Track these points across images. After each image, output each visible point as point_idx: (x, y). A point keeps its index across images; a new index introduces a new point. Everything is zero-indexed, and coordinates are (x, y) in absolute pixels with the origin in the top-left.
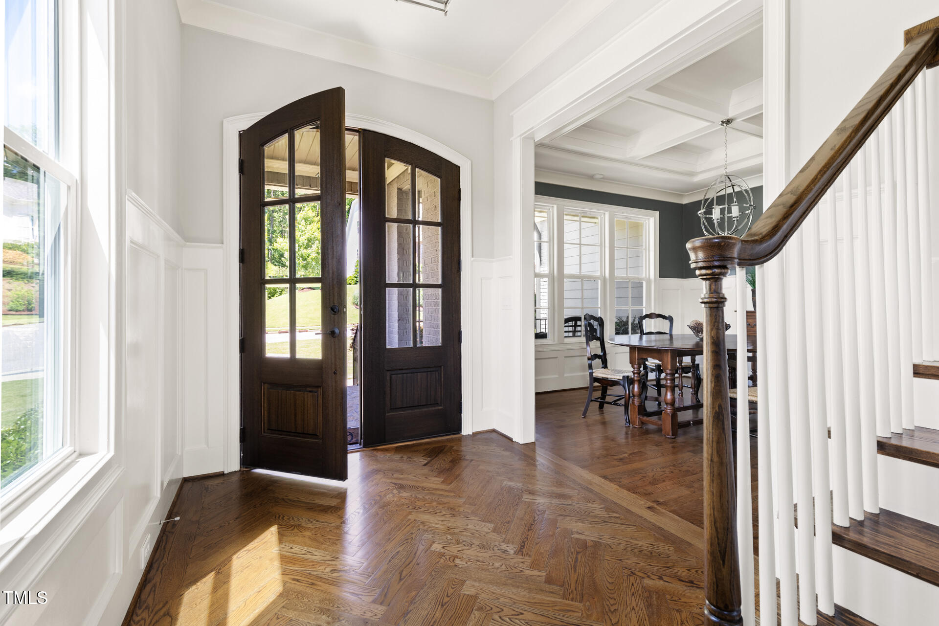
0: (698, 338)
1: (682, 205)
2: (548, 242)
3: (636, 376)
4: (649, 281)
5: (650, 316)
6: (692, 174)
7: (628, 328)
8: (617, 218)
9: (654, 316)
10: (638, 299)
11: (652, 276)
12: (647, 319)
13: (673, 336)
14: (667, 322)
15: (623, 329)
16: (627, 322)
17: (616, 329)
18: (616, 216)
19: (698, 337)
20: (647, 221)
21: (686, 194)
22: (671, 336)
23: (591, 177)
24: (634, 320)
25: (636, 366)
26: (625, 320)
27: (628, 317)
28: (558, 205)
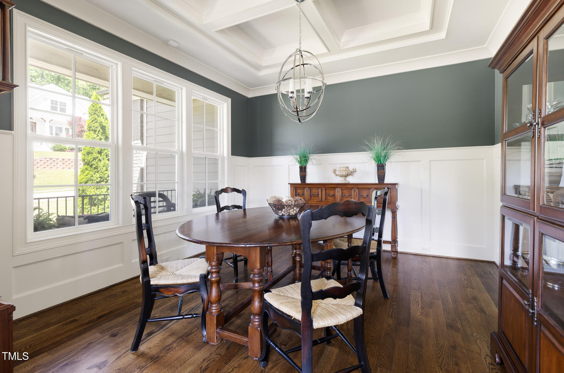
0: (277, 216)
1: (248, 98)
2: (110, 105)
3: (214, 276)
4: (223, 157)
5: (225, 190)
6: (258, 68)
7: (205, 200)
8: (194, 96)
9: (229, 190)
10: (214, 173)
11: (226, 154)
12: (223, 193)
13: (246, 210)
14: (241, 195)
15: (201, 201)
16: (205, 194)
17: (194, 201)
18: (193, 94)
19: (277, 214)
20: (221, 106)
21: (251, 89)
22: (245, 210)
23: (165, 43)
24: (211, 193)
25: (214, 263)
26: (202, 192)
27: (205, 190)
28: (123, 62)
